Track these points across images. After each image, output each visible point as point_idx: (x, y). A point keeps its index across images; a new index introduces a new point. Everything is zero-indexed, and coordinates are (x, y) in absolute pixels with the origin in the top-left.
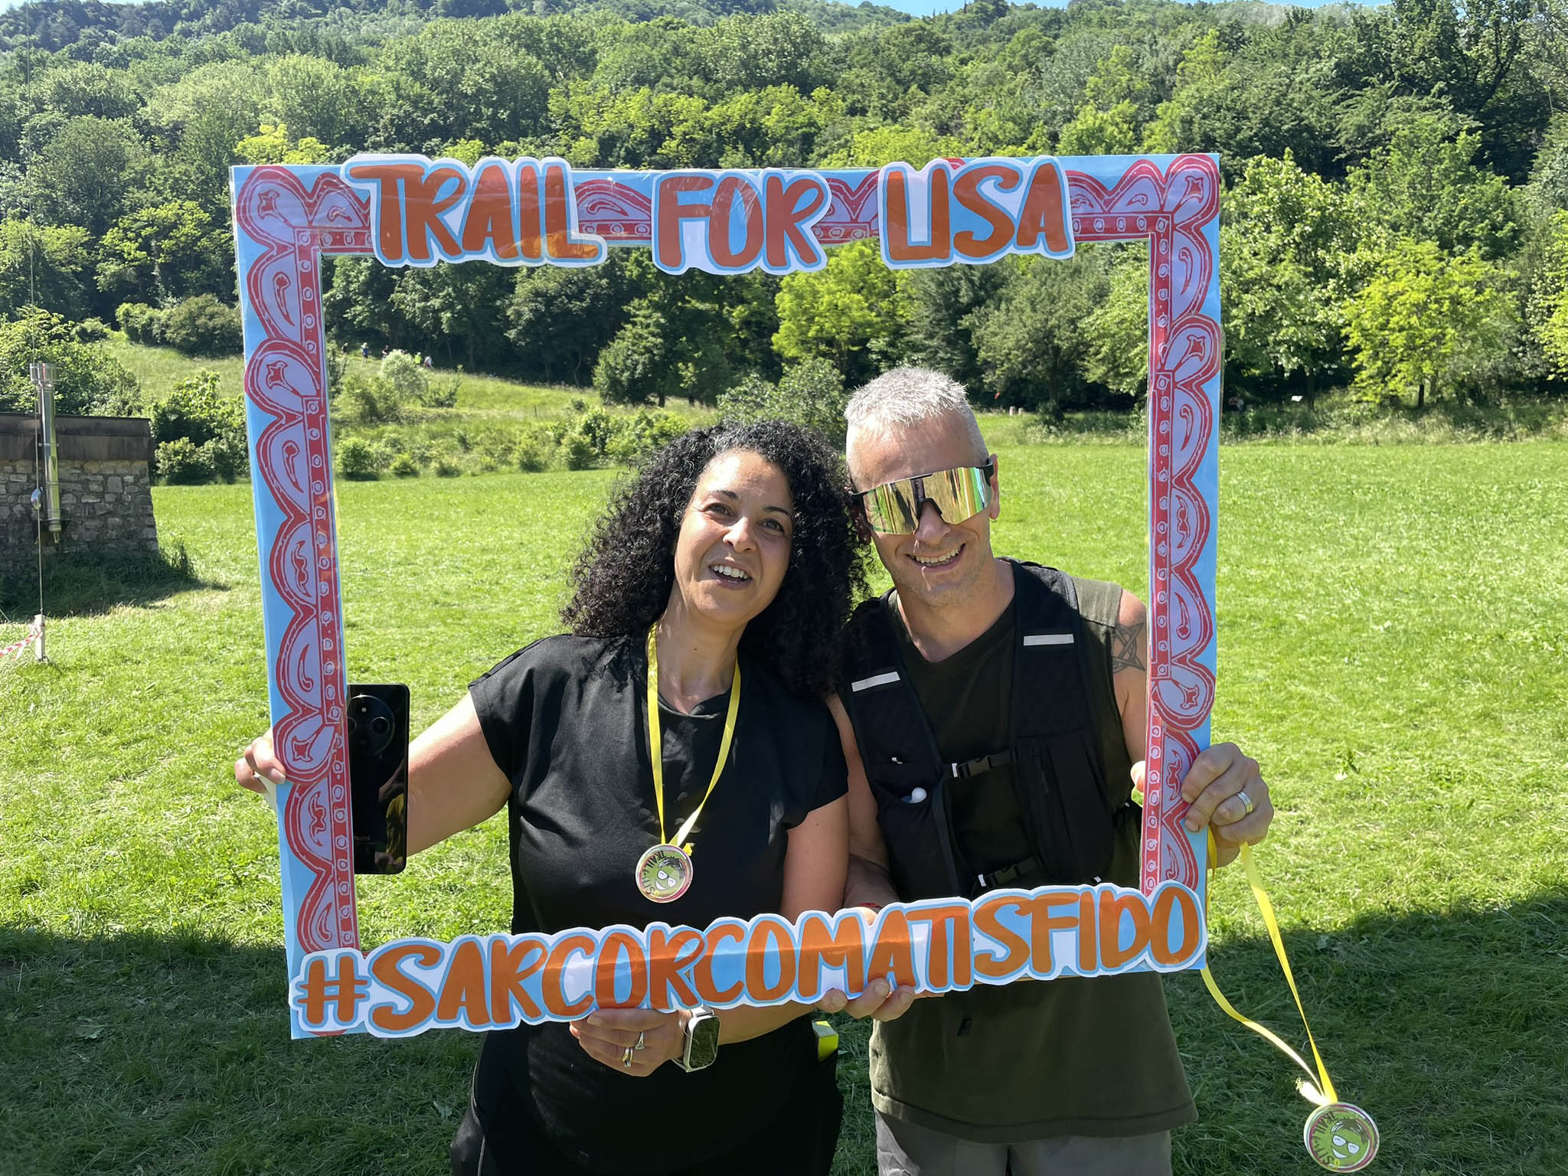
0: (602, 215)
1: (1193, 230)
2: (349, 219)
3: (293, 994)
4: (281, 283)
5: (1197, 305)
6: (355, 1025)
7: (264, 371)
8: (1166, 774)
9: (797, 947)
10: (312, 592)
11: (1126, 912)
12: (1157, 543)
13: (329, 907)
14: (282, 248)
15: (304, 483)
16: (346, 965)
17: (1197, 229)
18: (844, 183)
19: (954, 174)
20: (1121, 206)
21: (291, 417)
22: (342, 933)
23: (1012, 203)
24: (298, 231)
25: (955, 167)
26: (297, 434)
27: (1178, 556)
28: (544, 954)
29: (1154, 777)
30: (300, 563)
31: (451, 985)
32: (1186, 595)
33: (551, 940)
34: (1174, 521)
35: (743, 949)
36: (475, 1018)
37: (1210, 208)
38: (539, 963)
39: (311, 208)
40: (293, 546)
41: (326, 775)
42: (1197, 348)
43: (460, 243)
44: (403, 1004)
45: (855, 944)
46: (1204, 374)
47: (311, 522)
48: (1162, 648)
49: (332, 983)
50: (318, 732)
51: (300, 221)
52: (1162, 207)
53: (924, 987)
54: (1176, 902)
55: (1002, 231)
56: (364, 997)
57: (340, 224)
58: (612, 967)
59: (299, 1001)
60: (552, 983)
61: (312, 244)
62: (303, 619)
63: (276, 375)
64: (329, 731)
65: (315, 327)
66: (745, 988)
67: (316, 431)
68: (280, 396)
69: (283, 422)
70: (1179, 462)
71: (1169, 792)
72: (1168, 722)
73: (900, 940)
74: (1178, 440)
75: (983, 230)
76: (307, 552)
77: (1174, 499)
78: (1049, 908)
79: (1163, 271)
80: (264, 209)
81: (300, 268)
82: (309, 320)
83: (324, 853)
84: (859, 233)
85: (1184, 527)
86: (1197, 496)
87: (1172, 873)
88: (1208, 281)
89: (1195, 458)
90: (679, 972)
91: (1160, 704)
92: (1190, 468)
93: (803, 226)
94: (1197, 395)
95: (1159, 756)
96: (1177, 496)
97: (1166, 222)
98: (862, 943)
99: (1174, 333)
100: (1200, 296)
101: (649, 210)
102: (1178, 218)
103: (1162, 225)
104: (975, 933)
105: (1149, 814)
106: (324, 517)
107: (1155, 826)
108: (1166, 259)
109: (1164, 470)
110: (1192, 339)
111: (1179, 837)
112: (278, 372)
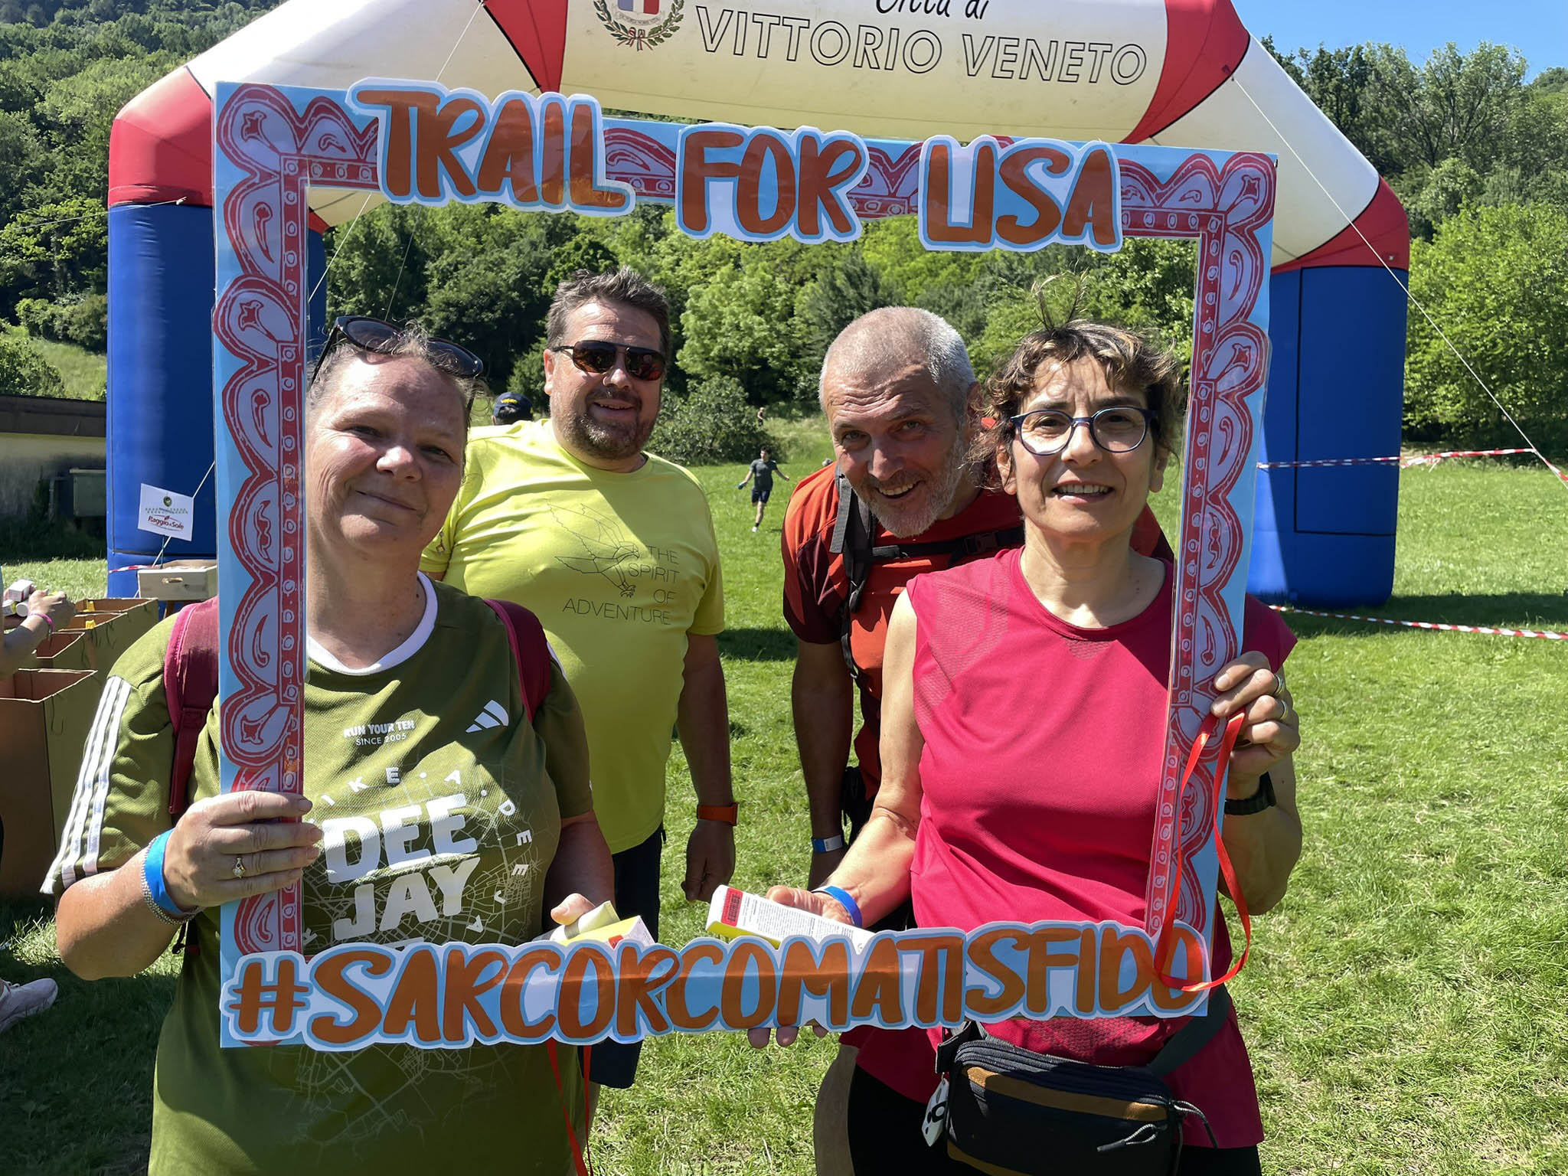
0: (622, 166)
1: (1245, 232)
2: (343, 150)
3: (225, 997)
4: (263, 213)
5: (1245, 312)
6: (292, 1035)
7: (236, 310)
9: (779, 973)
10: (275, 558)
11: (1128, 953)
12: (1186, 563)
13: (270, 905)
14: (266, 176)
15: (273, 436)
16: (286, 969)
17: (1250, 232)
18: (883, 153)
19: (1001, 153)
20: (1173, 203)
21: (263, 363)
22: (284, 934)
23: (1060, 189)
24: (284, 157)
25: (1003, 146)
26: (269, 382)
27: (1207, 577)
28: (505, 968)
29: (1167, 810)
30: (262, 525)
31: (400, 997)
32: (1212, 618)
33: (513, 952)
35: (720, 972)
36: (427, 1032)
37: (1266, 210)
38: (500, 976)
39: (300, 134)
40: (256, 505)
41: (277, 760)
42: (1240, 358)
43: (474, 182)
44: (345, 1015)
45: (841, 972)
46: (1247, 386)
47: (279, 481)
48: (1184, 673)
49: (269, 988)
50: (271, 712)
51: (287, 146)
52: (1216, 205)
53: (910, 1021)
55: (1048, 217)
56: (302, 1005)
57: (332, 152)
58: (578, 985)
59: (232, 1006)
60: (512, 998)
61: (300, 173)
62: (263, 587)
63: (250, 315)
64: (283, 712)
65: (297, 267)
66: (720, 1014)
67: (290, 381)
68: (252, 338)
69: (254, 367)
70: (1216, 475)
73: (888, 970)
74: (1216, 452)
75: (1027, 215)
76: (272, 514)
77: (1207, 515)
78: (1049, 944)
79: (1212, 273)
80: (249, 130)
81: (284, 198)
82: (291, 258)
84: (897, 208)
85: (1215, 547)
86: (1231, 514)
87: (1179, 913)
88: (1258, 288)
89: (1232, 474)
90: (650, 993)
91: (1179, 733)
92: (1226, 485)
93: (838, 192)
94: (1238, 408)
95: (1174, 788)
96: (1211, 514)
97: (1219, 222)
98: (849, 972)
99: (1219, 342)
100: (1249, 303)
101: (673, 165)
102: (1232, 219)
103: (1214, 225)
104: (969, 967)
105: (1160, 849)
106: (293, 476)
107: (1164, 863)
108: (1215, 261)
109: (1199, 484)
110: (1237, 347)
111: (1189, 875)
112: (251, 312)
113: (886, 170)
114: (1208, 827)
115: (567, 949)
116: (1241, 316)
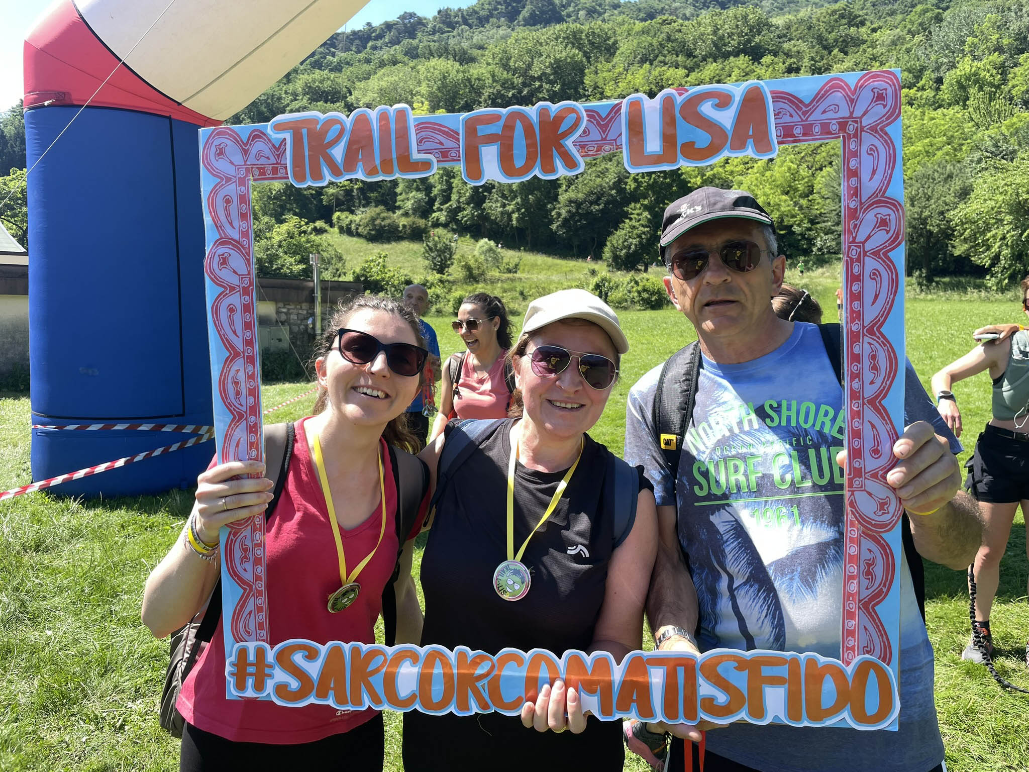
0: (427, 145)
1: (878, 130)
2: (268, 158)
4: (228, 202)
5: (883, 189)
7: (216, 259)
8: (862, 568)
10: (244, 403)
11: (828, 677)
12: (851, 382)
13: (250, 613)
14: (228, 179)
16: (260, 653)
17: (882, 129)
18: (596, 113)
19: (679, 100)
20: (816, 116)
21: (232, 289)
22: (258, 632)
23: (726, 118)
24: (238, 167)
25: (680, 94)
26: (235, 300)
27: (870, 391)
28: (385, 660)
29: (852, 569)
30: (236, 384)
31: (324, 675)
32: (877, 421)
33: (390, 651)
34: (866, 362)
35: (523, 673)
36: (341, 700)
37: (894, 112)
38: (382, 666)
39: (246, 152)
40: (232, 373)
41: (250, 524)
42: (883, 223)
43: (341, 168)
44: (294, 684)
47: (244, 357)
48: (856, 465)
49: (252, 665)
51: (239, 160)
52: (852, 113)
53: (659, 717)
54: (872, 673)
55: (718, 139)
56: (270, 676)
57: (263, 161)
58: (430, 675)
59: (232, 674)
60: (390, 681)
61: (246, 176)
63: (224, 261)
65: (248, 230)
67: (247, 298)
68: (225, 275)
69: (228, 292)
70: (870, 314)
71: (865, 582)
72: (862, 524)
74: (868, 298)
75: (703, 139)
76: (241, 377)
77: (866, 346)
78: (762, 667)
79: (853, 163)
80: (218, 154)
81: (239, 191)
82: (244, 226)
83: (248, 576)
84: (607, 148)
85: (875, 368)
87: (869, 649)
88: (893, 170)
89: (884, 312)
90: (477, 684)
91: (856, 510)
92: (879, 320)
93: (566, 142)
94: (884, 261)
95: (856, 553)
96: (869, 343)
97: (856, 125)
98: (612, 679)
99: (863, 214)
100: (886, 182)
101: (458, 140)
102: (866, 122)
103: (852, 127)
104: (701, 680)
105: (849, 600)
106: (251, 354)
107: (853, 610)
108: (855, 154)
109: (857, 321)
110: (879, 216)
111: (874, 620)
112: (224, 259)
113: (598, 123)
114: (888, 583)
115: (424, 651)
116: (879, 192)
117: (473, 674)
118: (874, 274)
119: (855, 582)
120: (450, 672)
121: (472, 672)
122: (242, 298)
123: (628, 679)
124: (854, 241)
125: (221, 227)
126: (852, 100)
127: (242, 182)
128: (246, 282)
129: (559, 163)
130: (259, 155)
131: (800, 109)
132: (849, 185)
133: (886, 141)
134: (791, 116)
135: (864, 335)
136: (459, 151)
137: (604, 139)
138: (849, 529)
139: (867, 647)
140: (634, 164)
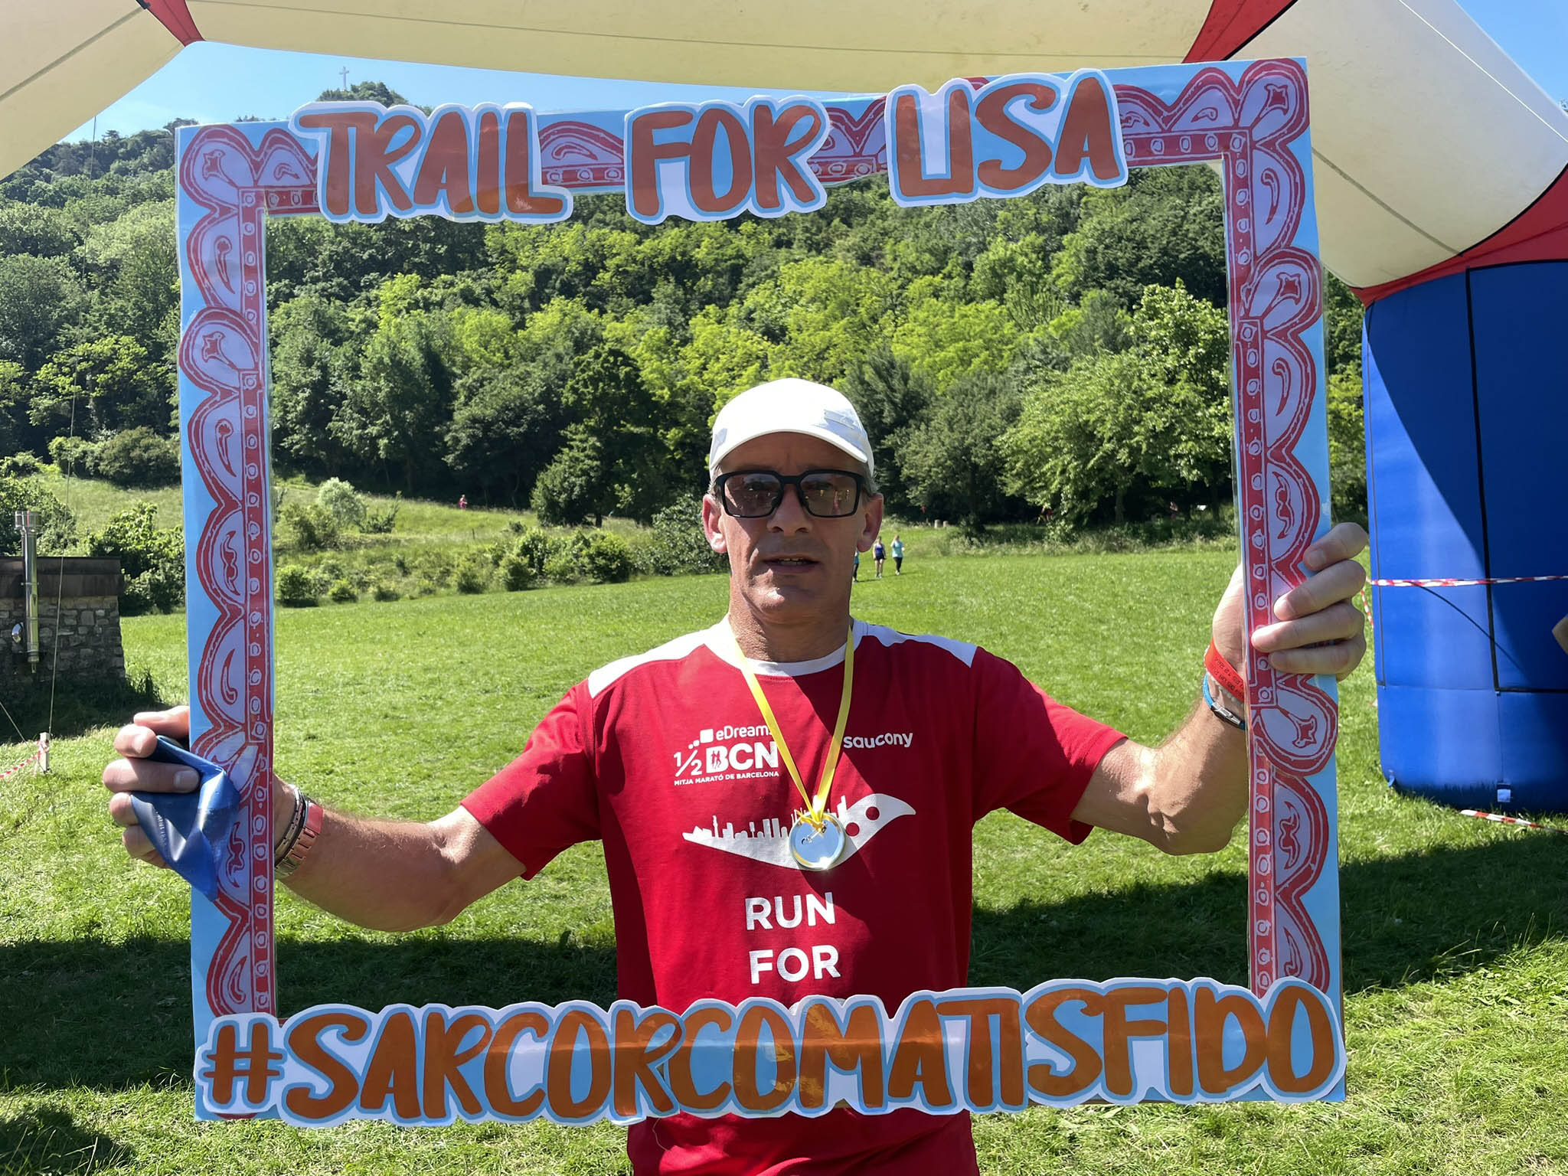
0: (571, 159)
2: (297, 176)
3: (199, 1063)
4: (223, 246)
5: (1288, 235)
6: (266, 1109)
7: (199, 343)
8: (1278, 834)
9: (798, 1043)
10: (241, 589)
11: (1231, 1019)
12: (1250, 535)
13: (242, 962)
14: (225, 211)
16: (260, 1032)
17: (1283, 145)
18: (844, 112)
19: (975, 96)
20: (1184, 124)
21: (226, 393)
22: (257, 994)
23: (1048, 125)
24: (242, 191)
25: (977, 87)
26: (232, 412)
27: (1279, 549)
28: (489, 1033)
29: (1262, 837)
30: (229, 556)
31: (378, 1067)
33: (496, 1015)
34: (1272, 504)
35: (730, 1042)
37: (1298, 121)
38: (483, 1044)
39: (256, 167)
40: (222, 537)
41: (246, 803)
42: (1290, 287)
43: (411, 198)
44: (322, 1086)
45: (872, 1042)
46: (1301, 321)
47: (243, 510)
48: (1264, 667)
49: (243, 1055)
51: (244, 179)
52: (1237, 121)
53: (960, 1105)
54: (1301, 1008)
55: (1037, 156)
56: (277, 1074)
57: (287, 181)
58: (569, 1055)
59: (206, 1074)
60: (497, 1070)
61: (257, 205)
62: (231, 619)
63: (213, 348)
65: (257, 295)
67: (252, 409)
68: (215, 369)
69: (218, 398)
70: (1276, 426)
71: (1283, 857)
72: (1275, 763)
74: (1271, 403)
75: (1012, 157)
76: (238, 544)
77: (1270, 475)
78: (1128, 1008)
79: (1241, 197)
80: (209, 169)
81: (242, 230)
82: (251, 287)
83: (241, 896)
84: (863, 168)
85: (1285, 512)
86: (1300, 472)
87: (1293, 967)
88: (1301, 207)
89: (1296, 424)
90: (650, 1066)
91: (1265, 740)
92: (1289, 437)
93: (798, 160)
94: (1293, 346)
95: (1267, 809)
96: (1275, 474)
97: (1244, 139)
98: (881, 1041)
99: (1260, 272)
100: (1291, 225)
101: (621, 151)
102: (1258, 133)
103: (1237, 143)
104: (1028, 1036)
105: (1258, 887)
106: (257, 504)
107: (1267, 904)
108: (1243, 183)
109: (1256, 440)
110: (1283, 277)
111: (1300, 918)
112: (214, 344)
113: (848, 129)
114: (1318, 857)
115: (555, 1012)
116: (1283, 240)
117: (645, 1048)
118: (1279, 366)
119: (1268, 857)
120: (601, 1046)
121: (641, 1044)
122: (244, 409)
123: (908, 1041)
124: (1247, 316)
125: (209, 290)
126: (1236, 102)
127: (250, 215)
128: (250, 382)
129: (785, 192)
130: (282, 170)
131: (1160, 113)
132: (1235, 230)
133: (1288, 163)
134: (1147, 124)
135: (1267, 461)
136: (622, 169)
137: (859, 154)
138: (1256, 771)
139: (1291, 963)
140: (907, 192)
